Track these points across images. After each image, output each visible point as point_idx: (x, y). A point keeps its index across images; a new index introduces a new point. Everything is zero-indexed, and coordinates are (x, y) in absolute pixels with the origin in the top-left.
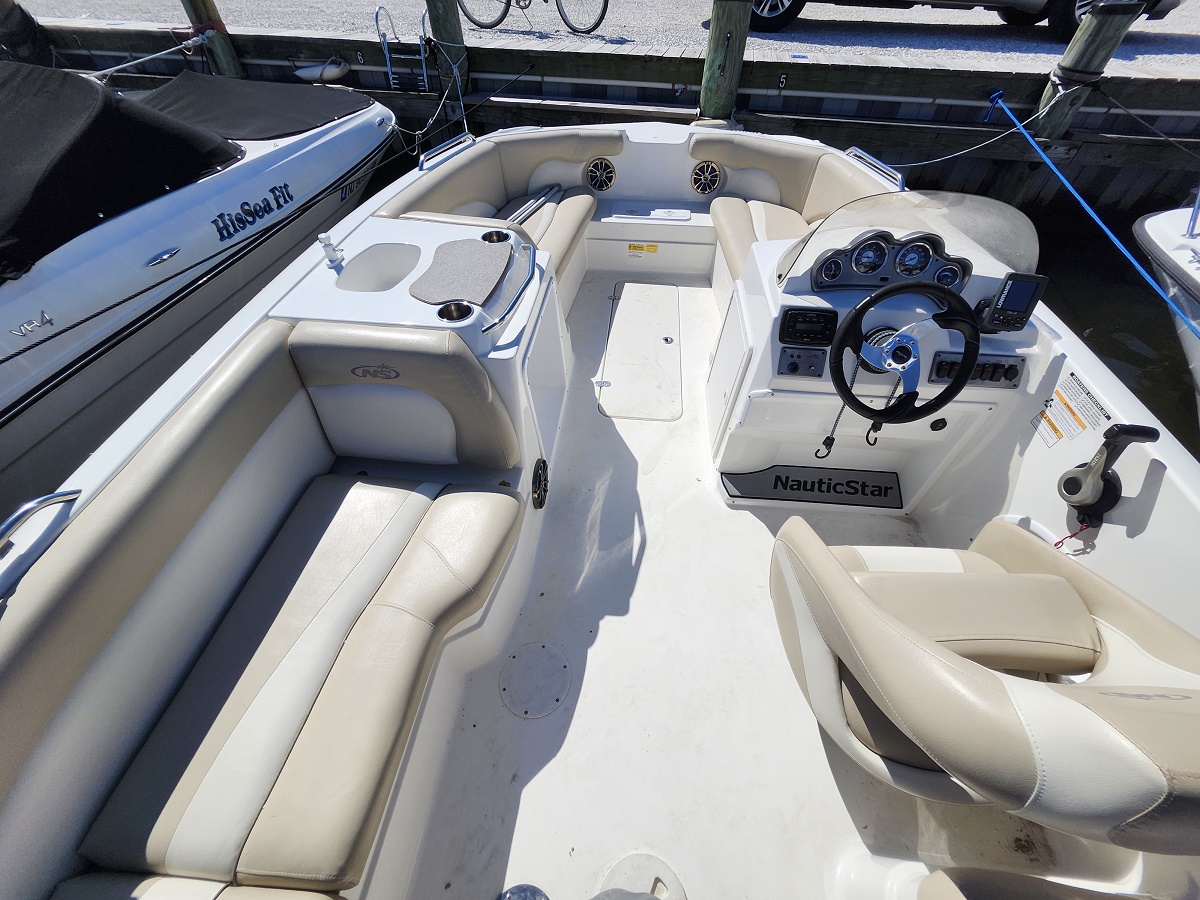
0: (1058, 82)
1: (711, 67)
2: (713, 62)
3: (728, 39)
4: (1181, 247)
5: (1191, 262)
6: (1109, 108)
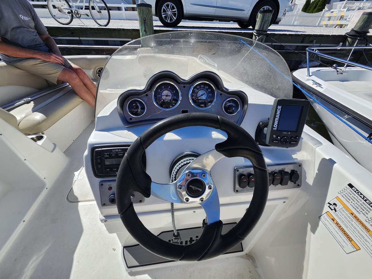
0: (256, 35)
1: (142, 31)
2: (142, 29)
3: (145, 20)
4: (308, 80)
5: (313, 84)
6: (272, 43)
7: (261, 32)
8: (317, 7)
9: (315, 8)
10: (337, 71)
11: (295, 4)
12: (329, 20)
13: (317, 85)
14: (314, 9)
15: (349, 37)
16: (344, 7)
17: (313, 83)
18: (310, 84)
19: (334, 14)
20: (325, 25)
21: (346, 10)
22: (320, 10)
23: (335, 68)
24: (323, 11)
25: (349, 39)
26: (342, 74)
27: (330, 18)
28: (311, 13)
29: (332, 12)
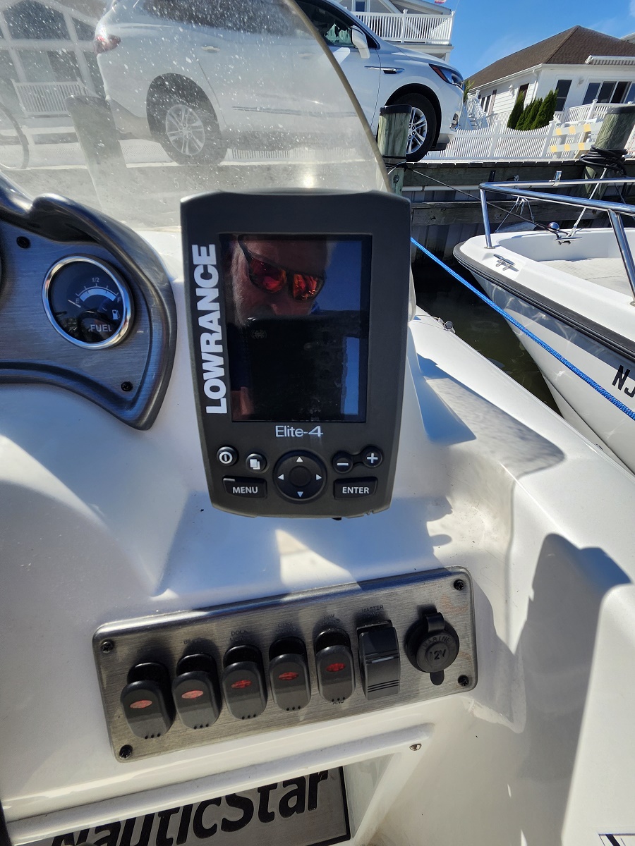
4: (487, 256)
6: (424, 187)
7: (390, 159)
8: (538, 116)
9: (533, 118)
10: (558, 236)
11: (492, 115)
12: (563, 143)
13: (505, 265)
14: (531, 122)
15: (589, 165)
16: (592, 117)
17: (498, 261)
18: (491, 264)
19: (571, 131)
20: (555, 153)
21: (595, 119)
22: (544, 123)
23: (555, 231)
24: (550, 125)
25: (589, 170)
26: (569, 242)
27: (563, 139)
28: (525, 129)
29: (567, 126)
